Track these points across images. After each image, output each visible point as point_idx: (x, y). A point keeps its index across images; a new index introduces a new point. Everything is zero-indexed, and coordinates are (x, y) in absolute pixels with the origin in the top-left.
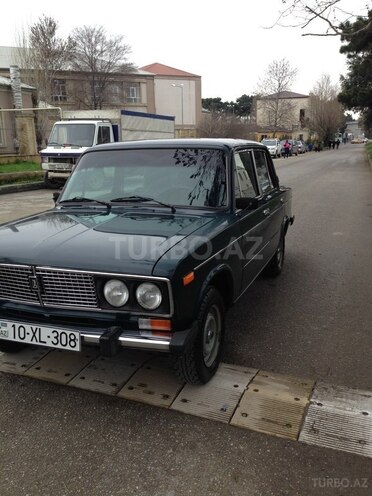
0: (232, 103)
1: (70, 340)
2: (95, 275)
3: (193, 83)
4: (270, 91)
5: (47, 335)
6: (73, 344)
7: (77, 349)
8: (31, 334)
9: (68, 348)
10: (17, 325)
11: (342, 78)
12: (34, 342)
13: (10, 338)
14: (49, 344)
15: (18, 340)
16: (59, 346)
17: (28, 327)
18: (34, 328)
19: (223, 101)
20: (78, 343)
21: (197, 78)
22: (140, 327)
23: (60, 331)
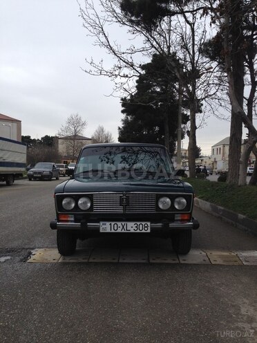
0: (38, 140)
1: (145, 227)
2: (156, 194)
3: (15, 125)
4: (69, 134)
5: (131, 227)
6: (146, 229)
7: (149, 231)
8: (122, 227)
9: (143, 231)
10: (113, 223)
11: (119, 128)
12: (123, 231)
13: (108, 231)
14: (132, 231)
15: (113, 231)
16: (138, 231)
17: (119, 224)
18: (123, 223)
19: (32, 138)
20: (149, 228)
21: (19, 122)
22: (176, 219)
23: (138, 223)
